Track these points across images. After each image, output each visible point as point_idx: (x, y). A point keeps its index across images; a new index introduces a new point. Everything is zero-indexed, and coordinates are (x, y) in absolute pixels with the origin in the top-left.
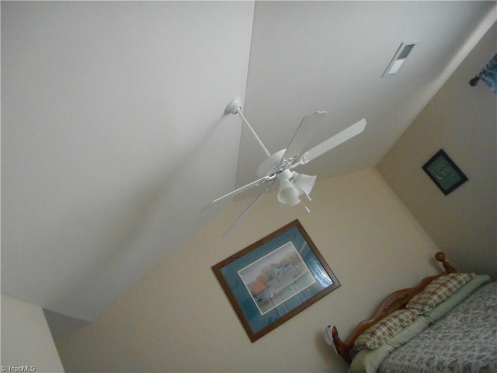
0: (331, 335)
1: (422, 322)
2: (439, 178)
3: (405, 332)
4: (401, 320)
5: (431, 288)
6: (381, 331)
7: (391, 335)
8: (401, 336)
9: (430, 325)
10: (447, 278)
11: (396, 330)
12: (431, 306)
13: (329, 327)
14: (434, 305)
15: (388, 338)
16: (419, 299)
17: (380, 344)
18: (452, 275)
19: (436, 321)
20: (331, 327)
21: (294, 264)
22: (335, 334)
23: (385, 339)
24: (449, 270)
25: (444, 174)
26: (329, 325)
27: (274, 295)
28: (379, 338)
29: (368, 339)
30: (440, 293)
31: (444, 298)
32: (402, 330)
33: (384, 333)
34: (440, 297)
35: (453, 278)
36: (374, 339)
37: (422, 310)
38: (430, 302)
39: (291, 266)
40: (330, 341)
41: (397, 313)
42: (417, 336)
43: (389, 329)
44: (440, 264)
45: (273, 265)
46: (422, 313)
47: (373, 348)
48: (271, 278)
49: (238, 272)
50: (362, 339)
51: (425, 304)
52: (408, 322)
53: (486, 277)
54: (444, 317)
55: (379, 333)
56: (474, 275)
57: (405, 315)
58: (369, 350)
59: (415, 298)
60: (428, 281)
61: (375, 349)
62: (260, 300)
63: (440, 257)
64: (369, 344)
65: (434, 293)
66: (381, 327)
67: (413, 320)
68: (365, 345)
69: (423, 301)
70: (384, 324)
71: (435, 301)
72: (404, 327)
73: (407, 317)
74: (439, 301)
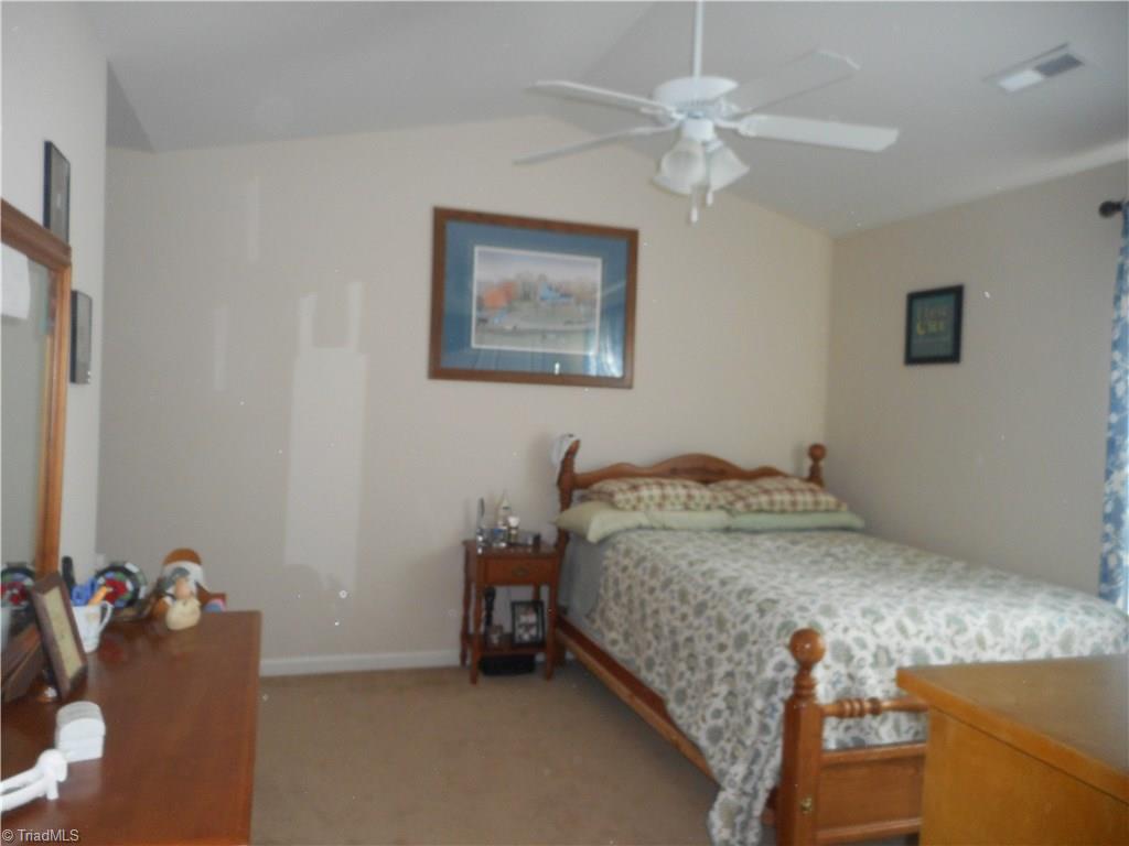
0: (565, 448)
1: (719, 518)
2: (919, 330)
3: (685, 515)
4: (690, 497)
5: (767, 483)
6: (649, 492)
7: (660, 506)
8: (673, 516)
9: (727, 530)
10: (804, 486)
11: (673, 504)
12: (748, 506)
13: (571, 436)
14: (755, 507)
15: (653, 507)
16: (739, 487)
17: (634, 508)
18: (812, 485)
19: (738, 530)
20: (573, 439)
21: (579, 301)
22: (571, 453)
23: (648, 507)
24: (815, 476)
25: (933, 328)
26: (571, 432)
27: (515, 328)
28: (639, 499)
29: (621, 490)
30: (777, 497)
31: (777, 507)
32: (681, 510)
33: (651, 498)
34: (772, 503)
35: (812, 491)
36: (632, 496)
37: (731, 503)
38: (752, 500)
39: (572, 300)
40: (557, 458)
41: (690, 483)
42: (698, 531)
43: (664, 497)
44: (808, 463)
45: (542, 278)
46: (728, 507)
47: (620, 505)
48: (526, 297)
49: (477, 249)
50: (610, 485)
51: (741, 498)
52: (698, 505)
53: (857, 522)
54: (755, 532)
55: (645, 493)
56: (844, 507)
57: (702, 494)
58: (613, 505)
59: (733, 483)
60: (768, 472)
61: (622, 509)
62: (482, 321)
63: (816, 452)
64: (619, 497)
65: (767, 492)
66: (654, 487)
67: (708, 508)
68: (611, 495)
69: (742, 492)
70: (661, 486)
71: (759, 504)
72: (687, 508)
73: (702, 498)
74: (765, 506)
